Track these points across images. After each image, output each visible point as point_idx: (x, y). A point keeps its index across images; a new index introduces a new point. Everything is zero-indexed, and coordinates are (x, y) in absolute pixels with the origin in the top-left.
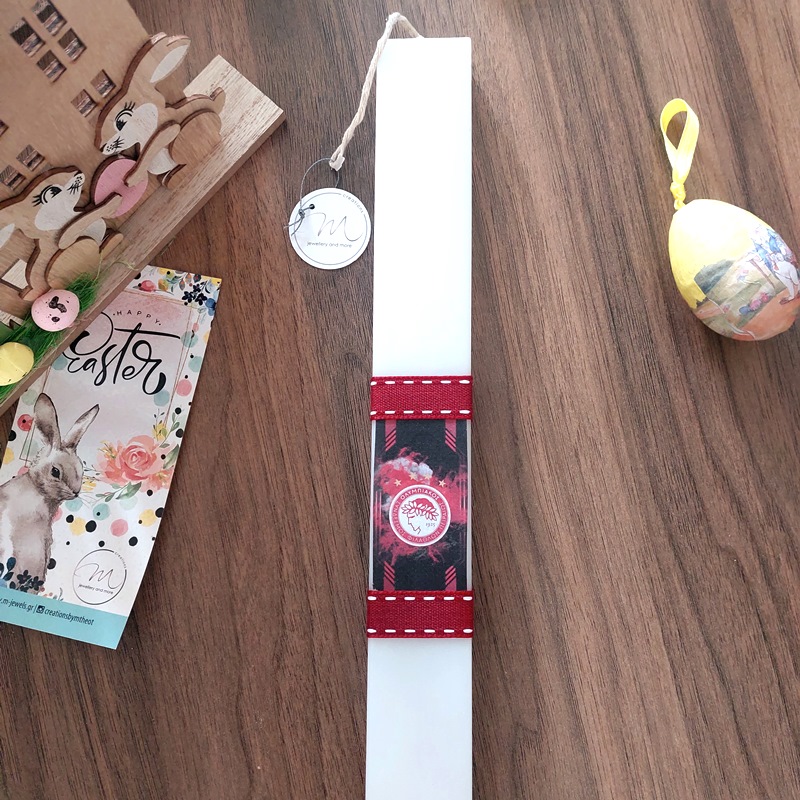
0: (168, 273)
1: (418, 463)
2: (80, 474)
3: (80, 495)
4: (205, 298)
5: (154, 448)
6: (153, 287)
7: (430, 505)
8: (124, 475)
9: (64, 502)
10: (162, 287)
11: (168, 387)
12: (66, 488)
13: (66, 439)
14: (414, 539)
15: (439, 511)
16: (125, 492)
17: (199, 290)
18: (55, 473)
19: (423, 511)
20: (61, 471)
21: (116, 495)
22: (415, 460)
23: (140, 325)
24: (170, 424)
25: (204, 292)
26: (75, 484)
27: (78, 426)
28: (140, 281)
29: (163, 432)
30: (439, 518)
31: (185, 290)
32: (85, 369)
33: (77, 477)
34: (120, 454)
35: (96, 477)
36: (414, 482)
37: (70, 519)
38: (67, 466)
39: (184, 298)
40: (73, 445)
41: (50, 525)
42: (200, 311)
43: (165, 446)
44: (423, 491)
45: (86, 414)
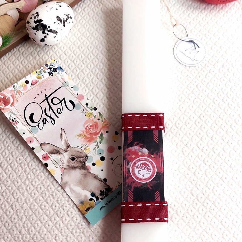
9: (86, 163)
12: (81, 159)
34: (85, 133)
38: (74, 153)
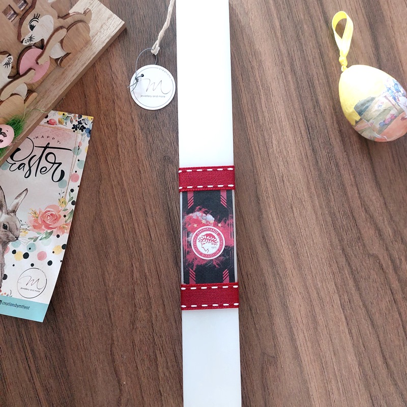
0: (64, 114)
1: (206, 214)
2: (18, 227)
3: (19, 239)
4: (85, 128)
5: (60, 211)
6: (55, 122)
7: (214, 237)
8: (43, 227)
10: (60, 122)
11: (66, 178)
13: (10, 208)
14: (205, 255)
15: (218, 240)
16: (44, 236)
17: (81, 124)
18: (5, 227)
19: (209, 240)
20: (8, 226)
21: (39, 238)
22: (204, 213)
23: (49, 144)
24: (68, 198)
25: (84, 124)
26: (16, 233)
27: (17, 201)
28: (48, 119)
29: (64, 203)
30: (218, 244)
31: (73, 124)
32: (19, 169)
33: (17, 229)
35: (28, 228)
36: (204, 225)
37: (14, 252)
39: (73, 128)
40: (14, 212)
41: (3, 256)
42: (82, 135)
43: (66, 210)
44: (209, 230)
45: (21, 194)
